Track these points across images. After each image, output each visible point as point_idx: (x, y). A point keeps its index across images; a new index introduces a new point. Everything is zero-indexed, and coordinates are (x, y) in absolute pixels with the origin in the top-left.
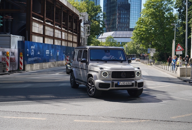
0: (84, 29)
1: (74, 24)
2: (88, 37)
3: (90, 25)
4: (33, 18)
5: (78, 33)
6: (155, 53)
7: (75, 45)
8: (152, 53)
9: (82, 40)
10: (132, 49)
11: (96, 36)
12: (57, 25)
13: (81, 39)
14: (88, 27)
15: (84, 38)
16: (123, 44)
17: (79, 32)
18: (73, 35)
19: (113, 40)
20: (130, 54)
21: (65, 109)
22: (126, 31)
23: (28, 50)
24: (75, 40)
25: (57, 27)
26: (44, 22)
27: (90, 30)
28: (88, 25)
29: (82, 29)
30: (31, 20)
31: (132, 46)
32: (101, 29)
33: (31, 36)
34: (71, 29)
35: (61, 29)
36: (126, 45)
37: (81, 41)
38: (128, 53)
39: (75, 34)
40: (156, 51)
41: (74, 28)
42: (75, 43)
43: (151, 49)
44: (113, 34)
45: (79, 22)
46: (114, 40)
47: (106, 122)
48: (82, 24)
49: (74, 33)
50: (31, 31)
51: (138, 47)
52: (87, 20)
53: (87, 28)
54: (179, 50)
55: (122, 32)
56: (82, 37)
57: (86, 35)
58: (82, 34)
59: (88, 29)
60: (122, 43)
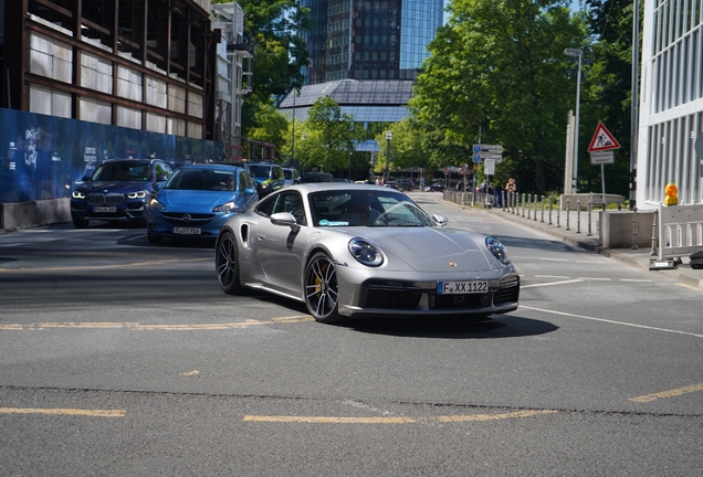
0: (229, 66)
1: (191, 48)
2: (242, 101)
3: (251, 52)
4: (34, 18)
5: (208, 84)
6: (500, 161)
7: (196, 132)
8: (490, 161)
9: (221, 112)
10: (410, 148)
11: (273, 97)
12: (126, 49)
13: (217, 108)
14: (245, 61)
15: (229, 104)
16: (374, 129)
17: (210, 81)
18: (188, 89)
19: (337, 115)
20: (402, 167)
21: (196, 372)
22: (387, 78)
23: (12, 144)
24: (197, 110)
25: (127, 56)
26: (75, 34)
27: (250, 73)
28: (246, 54)
29: (222, 69)
30: (25, 24)
31: (409, 138)
32: (294, 69)
33: (24, 91)
34: (182, 68)
35: (143, 66)
36: (388, 134)
37: (217, 115)
38: (396, 165)
39: (196, 86)
40: (504, 155)
41: (191, 62)
42: (195, 120)
43: (486, 146)
44: (335, 92)
45: (209, 38)
46: (342, 113)
47: (377, 420)
48: (221, 49)
49: (191, 84)
50: (24, 70)
51: (433, 141)
52: (241, 34)
53: (241, 65)
54: (600, 146)
55: (368, 85)
56: (221, 101)
57: (238, 92)
58: (222, 86)
59: (245, 69)
60: (370, 125)
